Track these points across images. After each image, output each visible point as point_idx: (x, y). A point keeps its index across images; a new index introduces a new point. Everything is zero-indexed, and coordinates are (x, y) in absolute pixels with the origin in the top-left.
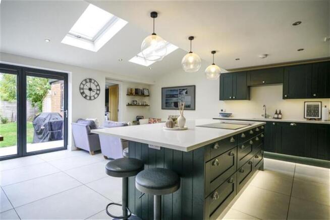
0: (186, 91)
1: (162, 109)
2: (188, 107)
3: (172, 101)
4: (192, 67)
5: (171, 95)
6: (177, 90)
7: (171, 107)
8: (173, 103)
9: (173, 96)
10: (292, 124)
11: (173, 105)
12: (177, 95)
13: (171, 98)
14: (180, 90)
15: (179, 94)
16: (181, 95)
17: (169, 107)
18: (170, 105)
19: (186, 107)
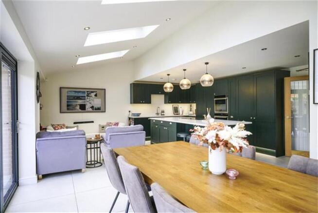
0: (95, 93)
1: (61, 112)
2: (98, 110)
3: (77, 104)
5: (75, 96)
6: (84, 92)
7: (75, 109)
8: (79, 106)
9: (78, 98)
11: (78, 107)
12: (85, 97)
13: (75, 99)
14: (87, 92)
15: (87, 96)
16: (89, 97)
17: (72, 110)
18: (73, 107)
19: (95, 109)
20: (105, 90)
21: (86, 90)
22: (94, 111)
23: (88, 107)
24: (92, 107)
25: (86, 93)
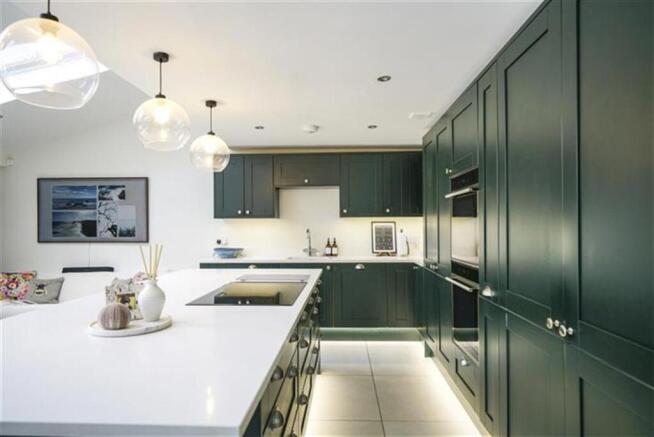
0: (119, 191)
1: (39, 241)
2: (126, 235)
3: (77, 219)
4: (164, 135)
5: (72, 200)
6: (92, 189)
7: (72, 234)
8: (79, 225)
9: (79, 204)
10: (358, 267)
11: (78, 229)
12: (94, 200)
13: (71, 208)
14: (100, 187)
15: (100, 199)
16: (104, 202)
17: (65, 235)
18: (68, 229)
19: (121, 235)
20: (147, 179)
21: (97, 184)
22: (118, 238)
23: (102, 227)
24: (113, 229)
25: (98, 191)
